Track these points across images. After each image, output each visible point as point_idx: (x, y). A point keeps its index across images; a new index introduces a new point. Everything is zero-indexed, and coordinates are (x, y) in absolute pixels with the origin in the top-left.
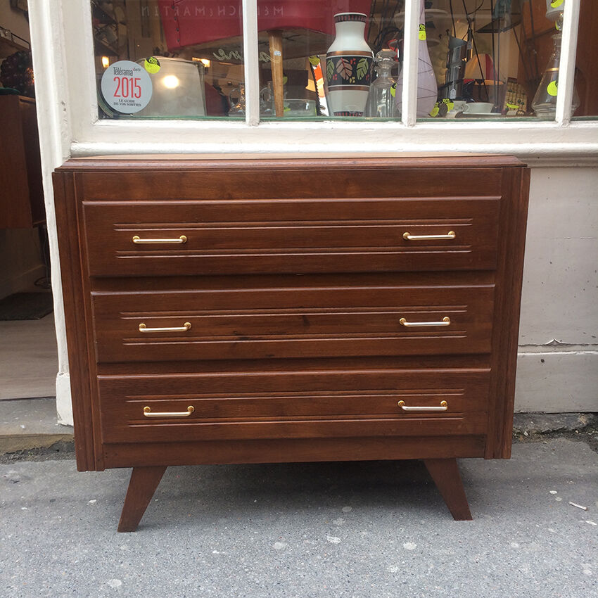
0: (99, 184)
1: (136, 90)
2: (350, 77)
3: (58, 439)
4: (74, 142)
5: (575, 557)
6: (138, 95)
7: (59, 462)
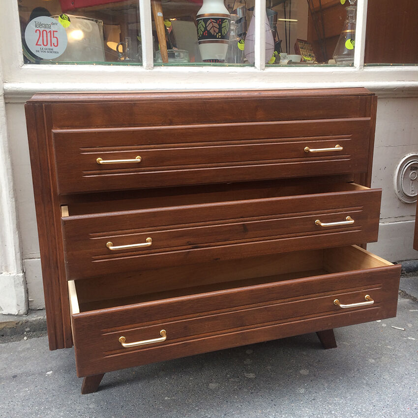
0: (65, 113)
1: (54, 41)
2: (217, 33)
3: (3, 326)
4: (5, 82)
5: (414, 363)
6: (56, 45)
7: (6, 344)
